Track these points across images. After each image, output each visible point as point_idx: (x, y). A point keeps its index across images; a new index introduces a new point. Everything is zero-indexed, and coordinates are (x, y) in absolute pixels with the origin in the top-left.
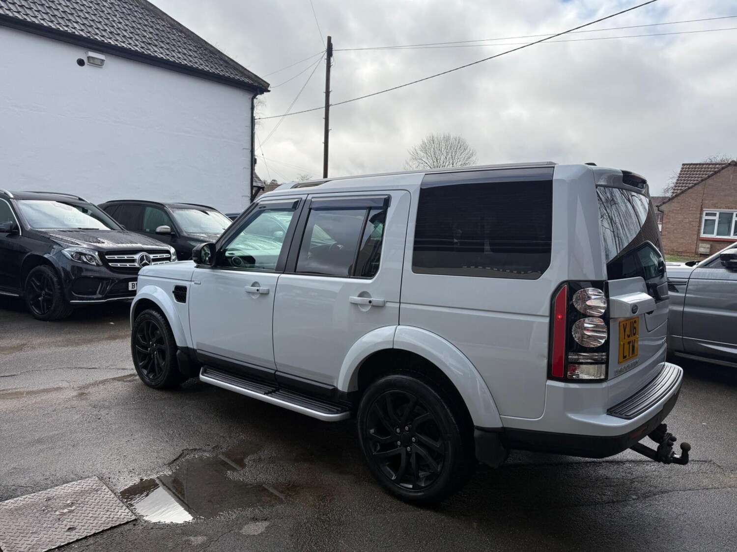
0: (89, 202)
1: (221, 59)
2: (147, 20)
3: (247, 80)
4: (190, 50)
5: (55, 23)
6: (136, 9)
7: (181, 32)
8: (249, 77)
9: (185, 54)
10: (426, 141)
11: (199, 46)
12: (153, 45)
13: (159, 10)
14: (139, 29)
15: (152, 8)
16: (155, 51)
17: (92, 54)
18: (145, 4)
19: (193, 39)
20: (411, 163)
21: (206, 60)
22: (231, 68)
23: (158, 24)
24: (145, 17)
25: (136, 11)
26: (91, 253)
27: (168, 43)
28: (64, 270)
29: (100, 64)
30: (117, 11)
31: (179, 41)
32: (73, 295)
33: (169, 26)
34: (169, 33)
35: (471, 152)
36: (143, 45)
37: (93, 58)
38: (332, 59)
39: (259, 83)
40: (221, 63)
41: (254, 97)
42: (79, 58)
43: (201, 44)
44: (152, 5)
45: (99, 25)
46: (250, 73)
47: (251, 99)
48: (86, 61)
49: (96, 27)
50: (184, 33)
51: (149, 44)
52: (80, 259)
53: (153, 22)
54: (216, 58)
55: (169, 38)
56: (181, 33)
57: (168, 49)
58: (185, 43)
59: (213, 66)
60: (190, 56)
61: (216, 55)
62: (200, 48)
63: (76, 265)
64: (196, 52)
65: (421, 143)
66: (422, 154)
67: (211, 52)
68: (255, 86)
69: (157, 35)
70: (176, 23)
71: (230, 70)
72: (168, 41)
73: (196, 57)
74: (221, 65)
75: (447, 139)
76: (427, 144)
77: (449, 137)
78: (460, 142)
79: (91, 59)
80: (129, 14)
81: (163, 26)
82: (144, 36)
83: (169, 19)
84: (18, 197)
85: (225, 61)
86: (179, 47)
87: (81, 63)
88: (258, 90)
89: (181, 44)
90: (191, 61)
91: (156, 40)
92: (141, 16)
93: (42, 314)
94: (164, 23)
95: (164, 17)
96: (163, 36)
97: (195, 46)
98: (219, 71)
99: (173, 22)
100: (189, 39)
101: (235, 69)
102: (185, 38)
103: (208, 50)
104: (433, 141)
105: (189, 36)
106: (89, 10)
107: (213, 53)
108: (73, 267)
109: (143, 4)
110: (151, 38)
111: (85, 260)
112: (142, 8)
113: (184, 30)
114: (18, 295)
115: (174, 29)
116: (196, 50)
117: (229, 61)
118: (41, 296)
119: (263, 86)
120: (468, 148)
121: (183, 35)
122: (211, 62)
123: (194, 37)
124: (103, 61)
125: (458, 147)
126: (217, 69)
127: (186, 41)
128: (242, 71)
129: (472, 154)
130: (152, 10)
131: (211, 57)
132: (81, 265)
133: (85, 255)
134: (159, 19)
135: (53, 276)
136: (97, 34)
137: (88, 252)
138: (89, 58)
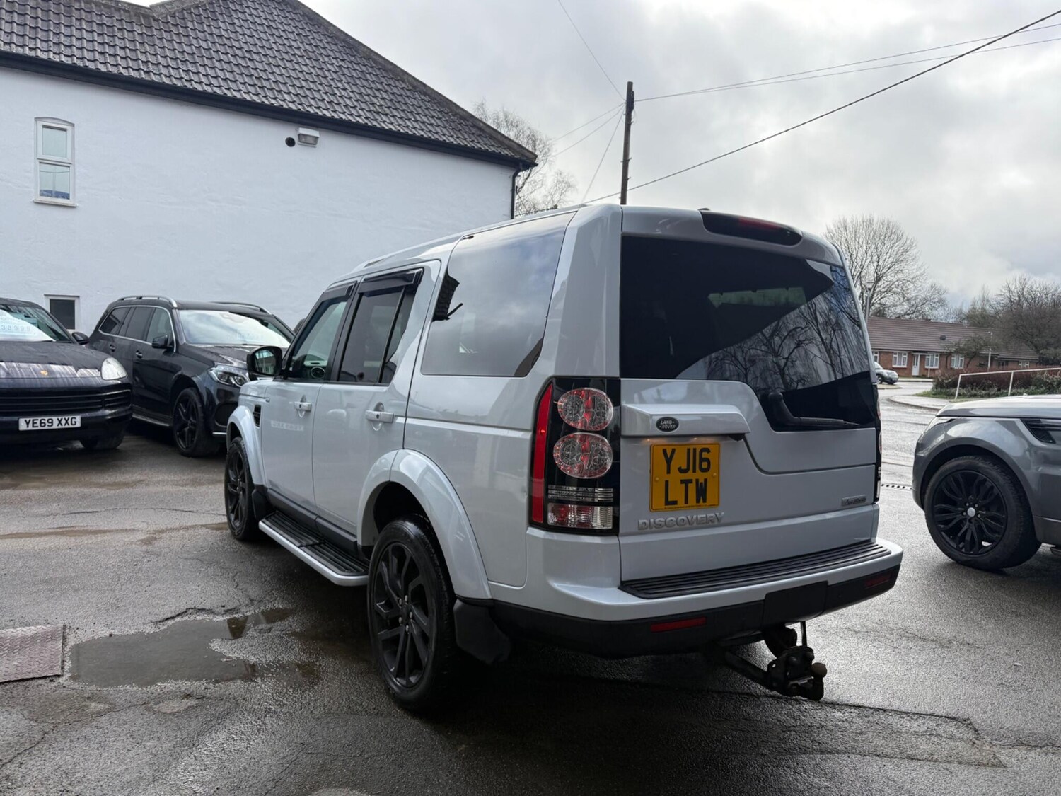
0: (270, 314)
1: (474, 126)
2: (381, 83)
3: (505, 152)
4: (433, 117)
5: (261, 96)
6: (370, 70)
7: (425, 94)
8: (509, 148)
9: (424, 123)
10: (832, 228)
11: (446, 111)
12: (383, 114)
13: (400, 69)
14: (368, 95)
15: (390, 67)
16: (384, 122)
17: (303, 131)
18: (383, 63)
19: (439, 103)
21: (452, 129)
22: (486, 137)
23: (396, 87)
24: (379, 79)
25: (369, 73)
26: (240, 373)
27: (404, 111)
28: (209, 393)
29: (313, 142)
30: (344, 75)
31: (420, 107)
32: (217, 426)
33: (410, 88)
34: (408, 97)
36: (368, 115)
37: (305, 136)
38: (633, 113)
39: (523, 155)
40: (474, 130)
41: (515, 175)
42: (287, 137)
43: (449, 108)
44: (392, 64)
45: (316, 95)
46: (511, 142)
47: (511, 177)
48: (296, 139)
49: (312, 97)
50: (429, 96)
51: (378, 113)
52: (228, 381)
53: (389, 85)
54: (467, 125)
55: (406, 104)
56: (425, 96)
57: (402, 118)
58: (427, 109)
59: (460, 135)
60: (431, 124)
61: (468, 121)
62: (448, 113)
63: (224, 388)
64: (440, 119)
67: (462, 118)
68: (517, 159)
69: (391, 100)
70: (419, 84)
71: (485, 139)
72: (404, 107)
73: (439, 126)
74: (473, 134)
75: (868, 224)
77: (871, 221)
78: (891, 228)
79: (301, 137)
80: (359, 78)
81: (403, 89)
82: (373, 104)
83: (411, 79)
84: (182, 307)
85: (480, 129)
86: (418, 114)
87: (290, 142)
88: (521, 164)
89: (422, 110)
90: (430, 131)
91: (389, 107)
92: (374, 79)
93: (187, 448)
94: (404, 85)
95: (405, 77)
96: (399, 102)
97: (441, 111)
98: (468, 142)
99: (415, 83)
100: (435, 103)
101: (492, 137)
102: (429, 102)
103: (458, 116)
104: (845, 227)
105: (434, 99)
106: (307, 77)
107: (464, 119)
108: (219, 391)
109: (381, 64)
110: (382, 105)
111: (234, 382)
112: (379, 69)
113: (429, 92)
114: (167, 425)
115: (417, 91)
116: (441, 116)
117: (484, 127)
118: (187, 427)
119: (528, 158)
120: (904, 236)
121: (427, 98)
122: (459, 131)
123: (441, 99)
124: (317, 138)
125: (888, 236)
126: (465, 139)
127: (429, 105)
128: (501, 140)
129: (911, 246)
130: (390, 70)
131: (460, 124)
132: (228, 388)
133: (233, 375)
134: (398, 80)
135: (197, 402)
136: (311, 106)
137: (236, 372)
138: (300, 135)
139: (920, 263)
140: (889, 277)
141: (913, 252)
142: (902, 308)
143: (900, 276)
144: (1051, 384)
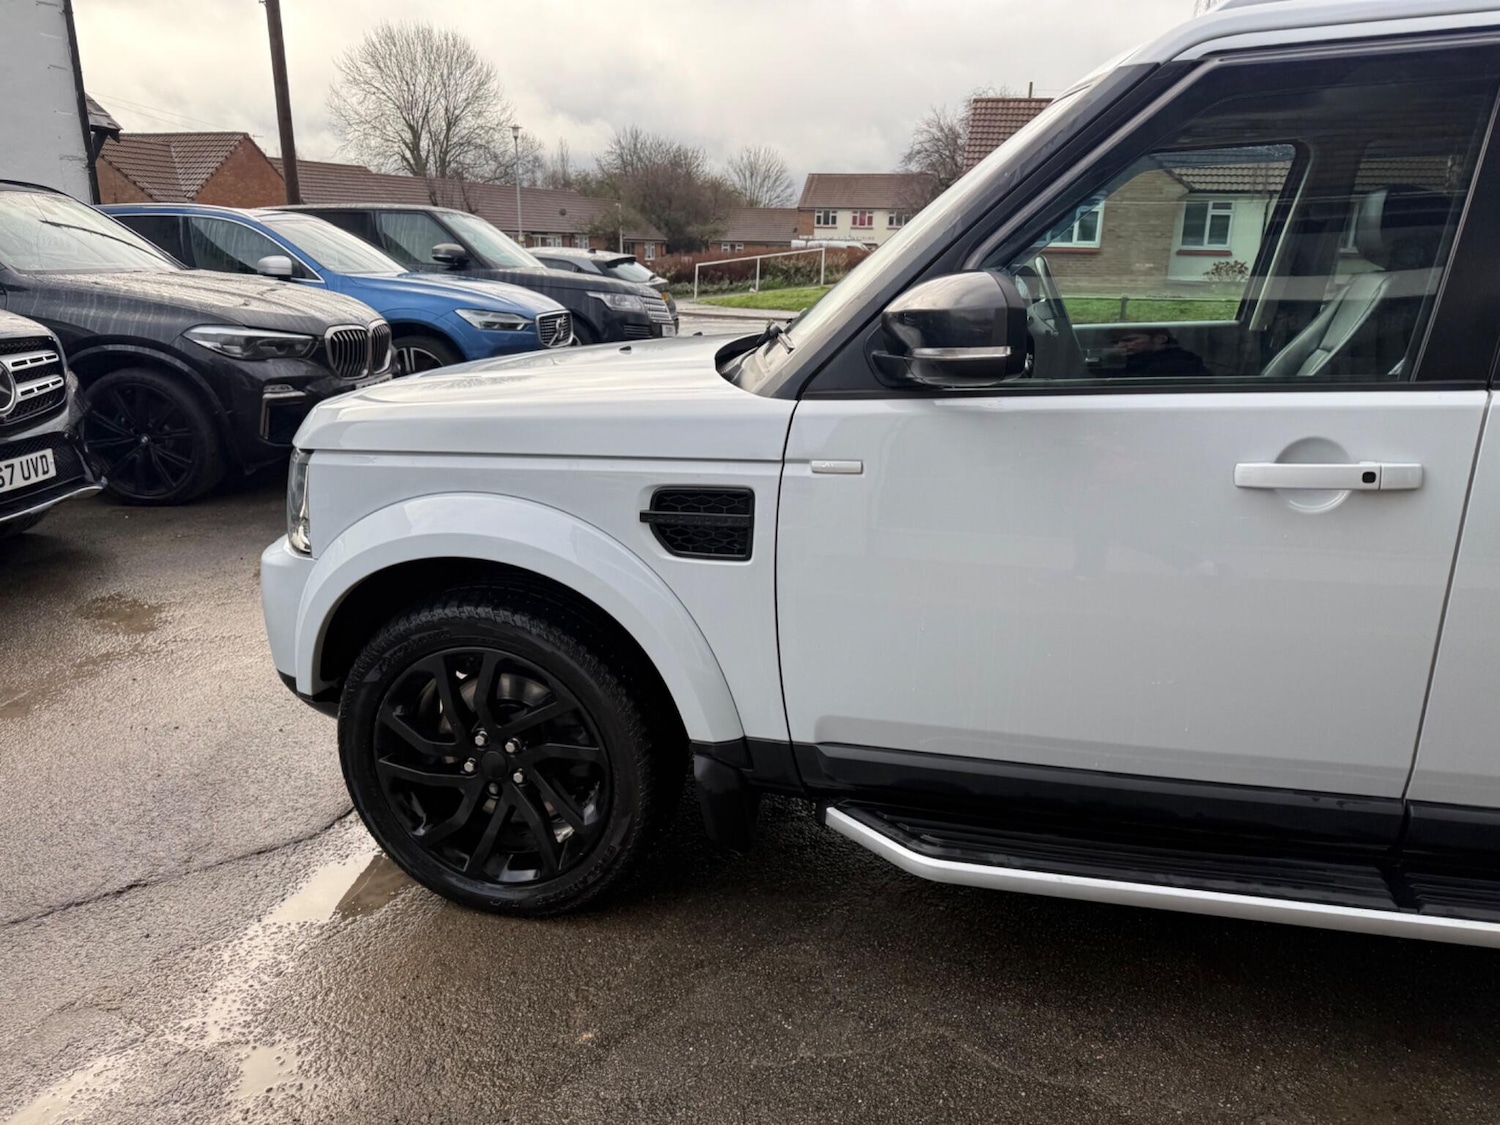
10: (375, 39)
20: (344, 92)
35: (485, 69)
65: (363, 43)
66: (369, 70)
75: (425, 36)
76: (378, 46)
77: (429, 32)
78: (458, 45)
104: (393, 38)
120: (478, 60)
125: (455, 58)
129: (488, 76)
139: (504, 102)
140: (467, 123)
141: (493, 85)
142: (488, 169)
143: (481, 121)
144: (787, 271)
